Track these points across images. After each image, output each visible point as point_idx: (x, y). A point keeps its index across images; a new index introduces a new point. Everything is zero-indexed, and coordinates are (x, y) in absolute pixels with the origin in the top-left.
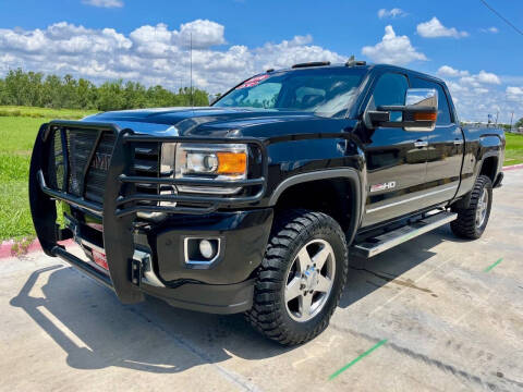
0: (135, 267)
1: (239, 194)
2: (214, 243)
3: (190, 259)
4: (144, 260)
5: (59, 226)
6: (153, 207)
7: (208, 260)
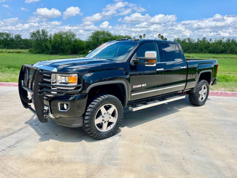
0: (44, 111)
1: (75, 89)
2: (67, 105)
3: (61, 110)
4: (48, 109)
5: (28, 98)
6: (50, 93)
7: (66, 110)
